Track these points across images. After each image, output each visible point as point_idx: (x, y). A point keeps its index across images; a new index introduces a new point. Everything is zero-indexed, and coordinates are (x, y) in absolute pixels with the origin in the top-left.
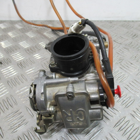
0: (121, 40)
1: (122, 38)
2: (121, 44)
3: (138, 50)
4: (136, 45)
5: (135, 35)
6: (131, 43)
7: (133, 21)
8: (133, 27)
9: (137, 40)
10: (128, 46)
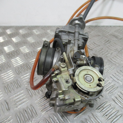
0: (93, 46)
1: (95, 43)
2: (92, 50)
3: (106, 57)
4: (105, 52)
5: (108, 41)
6: (102, 49)
7: (110, 26)
8: (108, 33)
9: (109, 46)
10: (98, 52)
